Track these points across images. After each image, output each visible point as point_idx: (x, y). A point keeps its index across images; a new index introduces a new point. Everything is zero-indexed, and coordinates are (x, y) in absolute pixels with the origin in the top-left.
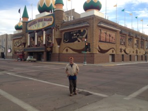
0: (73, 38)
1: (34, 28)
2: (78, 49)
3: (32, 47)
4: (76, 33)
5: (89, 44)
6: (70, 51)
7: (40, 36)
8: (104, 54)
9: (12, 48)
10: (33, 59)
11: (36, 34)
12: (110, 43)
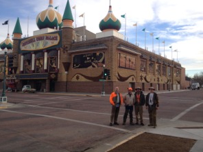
0: (85, 62)
1: (30, 47)
2: (93, 76)
4: (90, 57)
6: (82, 79)
7: (39, 59)
8: (123, 82)
10: (30, 89)
11: (33, 55)
12: (129, 69)
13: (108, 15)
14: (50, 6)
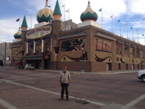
0: (70, 46)
1: (32, 37)
2: (75, 57)
3: (30, 55)
4: (74, 42)
5: (86, 53)
6: (68, 60)
7: (39, 44)
8: (100, 63)
9: (10, 56)
10: (31, 67)
11: (34, 42)
12: (106, 51)
13: (87, 9)
14: (46, 6)
